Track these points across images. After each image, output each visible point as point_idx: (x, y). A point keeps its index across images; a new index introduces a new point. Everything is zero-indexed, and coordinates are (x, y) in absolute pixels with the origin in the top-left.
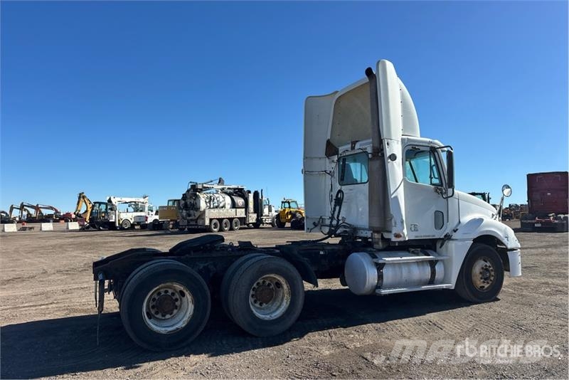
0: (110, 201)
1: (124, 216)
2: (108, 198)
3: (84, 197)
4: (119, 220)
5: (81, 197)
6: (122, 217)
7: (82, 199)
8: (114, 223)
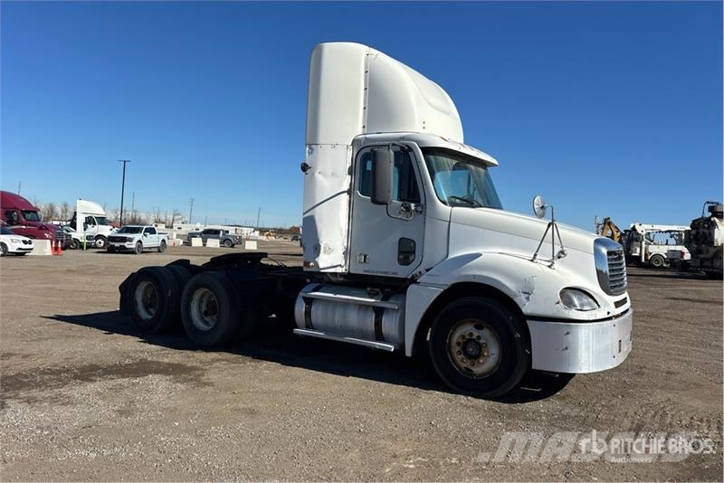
0: (634, 229)
1: (654, 249)
2: (632, 226)
3: (609, 224)
4: (646, 255)
5: (607, 222)
6: (650, 251)
7: (607, 226)
8: (640, 257)
